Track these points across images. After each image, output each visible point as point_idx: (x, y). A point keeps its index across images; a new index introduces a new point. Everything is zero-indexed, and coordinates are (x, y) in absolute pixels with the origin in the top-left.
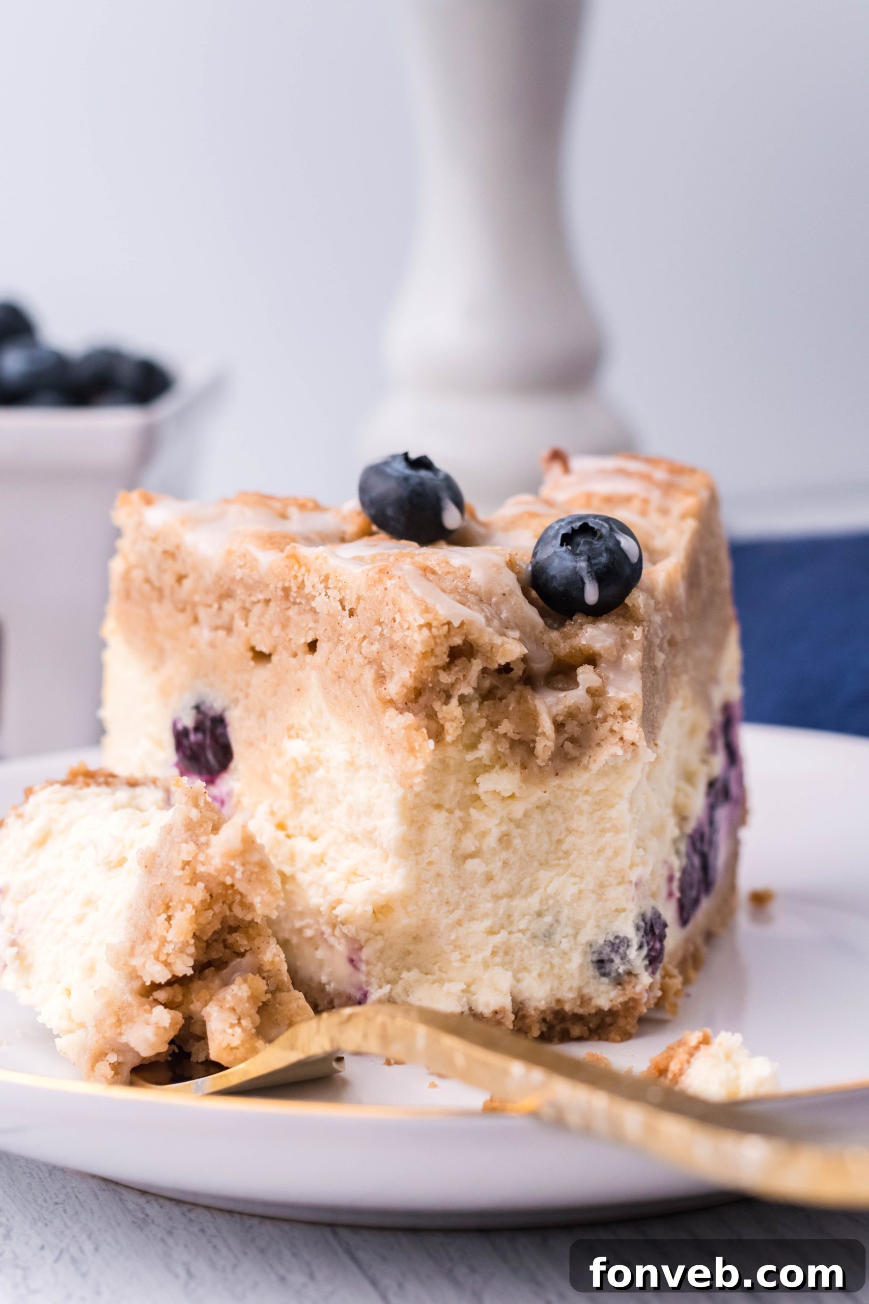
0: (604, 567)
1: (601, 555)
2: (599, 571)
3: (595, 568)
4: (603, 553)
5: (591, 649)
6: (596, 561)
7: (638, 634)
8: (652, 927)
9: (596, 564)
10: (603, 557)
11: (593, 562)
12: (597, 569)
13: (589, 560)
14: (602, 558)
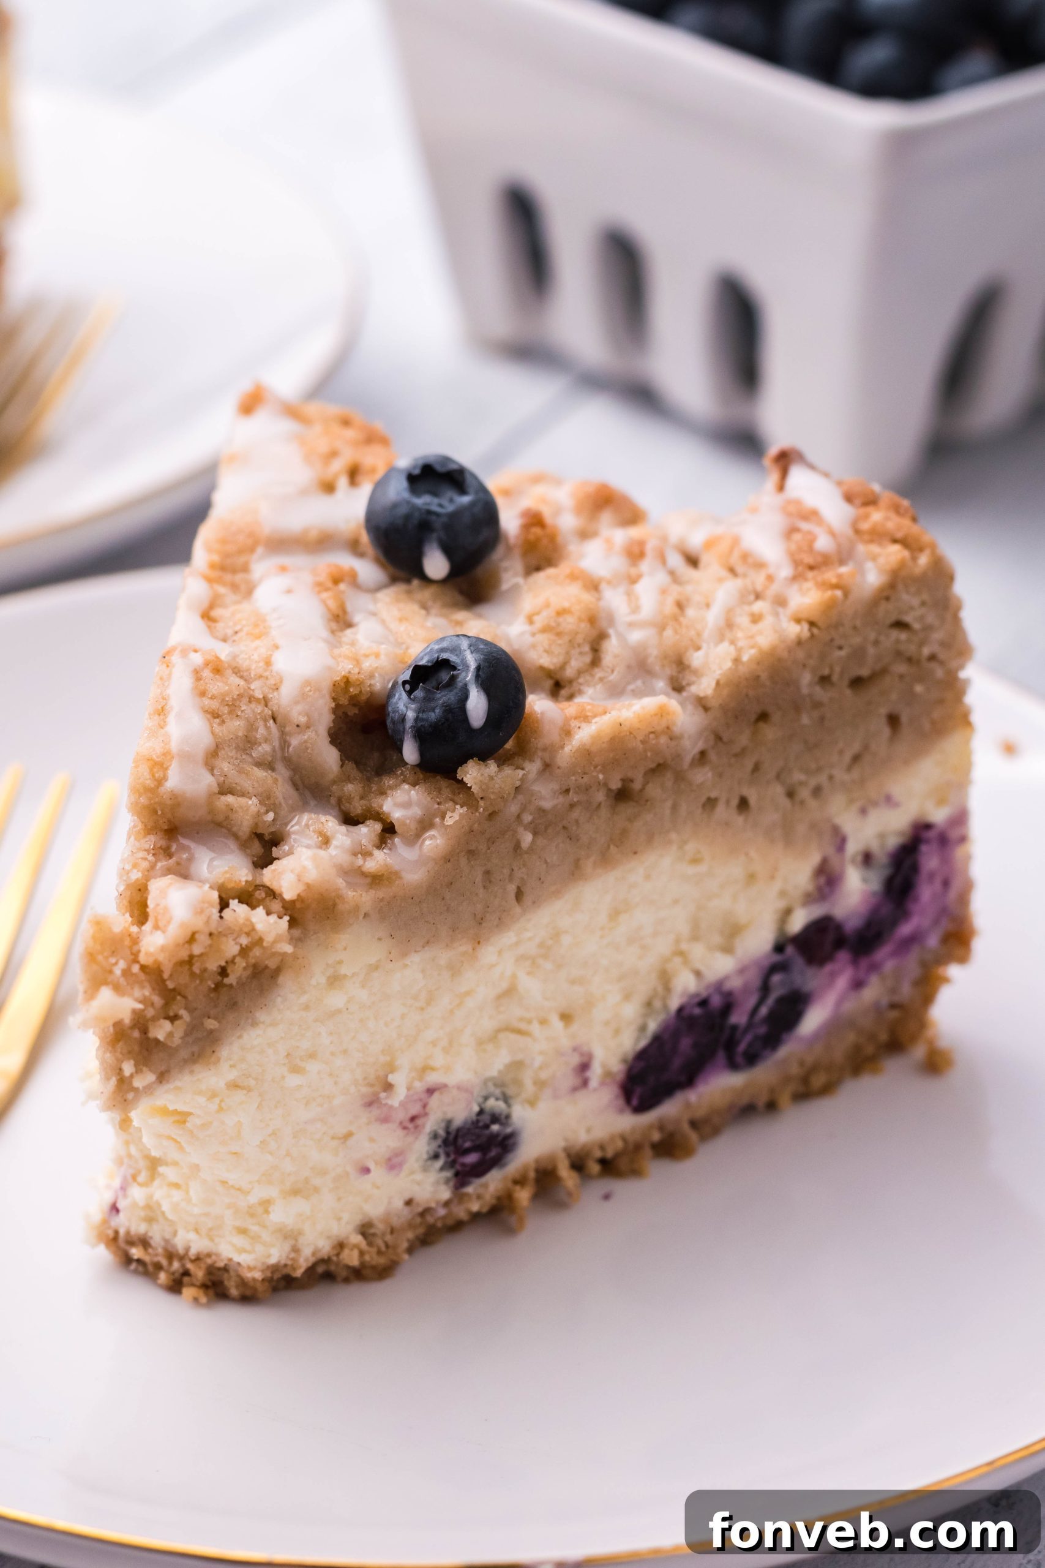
0: (430, 726)
1: (433, 710)
2: (423, 730)
3: (420, 724)
4: (438, 707)
5: (387, 818)
6: (424, 716)
7: (455, 816)
8: (456, 1137)
9: (423, 720)
10: (435, 713)
11: (421, 715)
12: (422, 725)
13: (420, 711)
14: (433, 714)
